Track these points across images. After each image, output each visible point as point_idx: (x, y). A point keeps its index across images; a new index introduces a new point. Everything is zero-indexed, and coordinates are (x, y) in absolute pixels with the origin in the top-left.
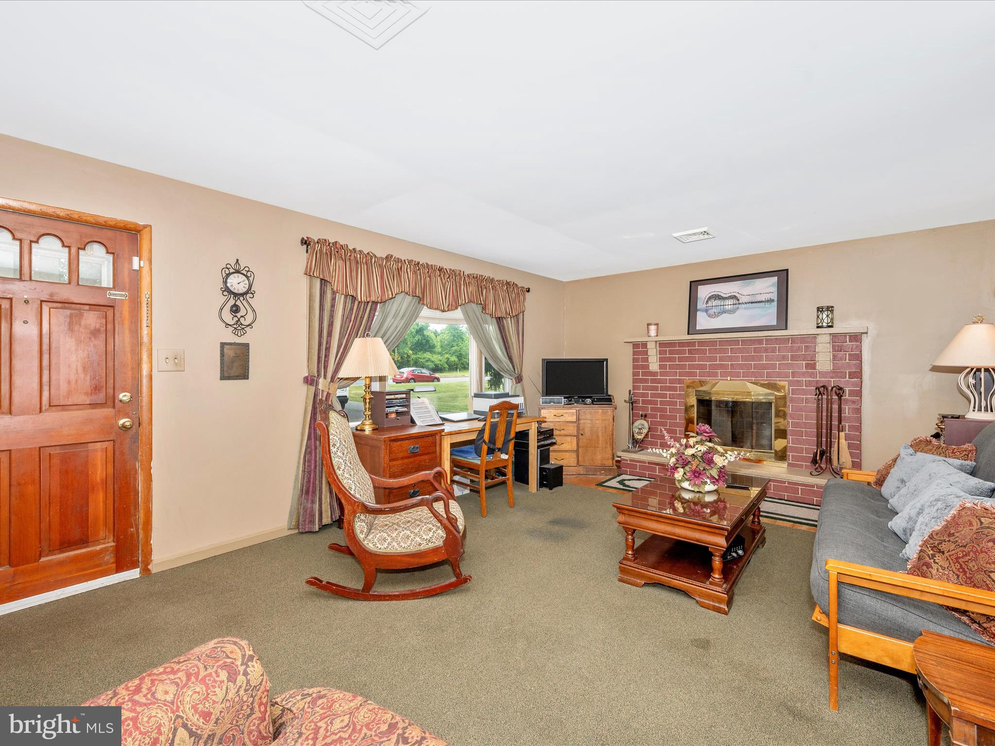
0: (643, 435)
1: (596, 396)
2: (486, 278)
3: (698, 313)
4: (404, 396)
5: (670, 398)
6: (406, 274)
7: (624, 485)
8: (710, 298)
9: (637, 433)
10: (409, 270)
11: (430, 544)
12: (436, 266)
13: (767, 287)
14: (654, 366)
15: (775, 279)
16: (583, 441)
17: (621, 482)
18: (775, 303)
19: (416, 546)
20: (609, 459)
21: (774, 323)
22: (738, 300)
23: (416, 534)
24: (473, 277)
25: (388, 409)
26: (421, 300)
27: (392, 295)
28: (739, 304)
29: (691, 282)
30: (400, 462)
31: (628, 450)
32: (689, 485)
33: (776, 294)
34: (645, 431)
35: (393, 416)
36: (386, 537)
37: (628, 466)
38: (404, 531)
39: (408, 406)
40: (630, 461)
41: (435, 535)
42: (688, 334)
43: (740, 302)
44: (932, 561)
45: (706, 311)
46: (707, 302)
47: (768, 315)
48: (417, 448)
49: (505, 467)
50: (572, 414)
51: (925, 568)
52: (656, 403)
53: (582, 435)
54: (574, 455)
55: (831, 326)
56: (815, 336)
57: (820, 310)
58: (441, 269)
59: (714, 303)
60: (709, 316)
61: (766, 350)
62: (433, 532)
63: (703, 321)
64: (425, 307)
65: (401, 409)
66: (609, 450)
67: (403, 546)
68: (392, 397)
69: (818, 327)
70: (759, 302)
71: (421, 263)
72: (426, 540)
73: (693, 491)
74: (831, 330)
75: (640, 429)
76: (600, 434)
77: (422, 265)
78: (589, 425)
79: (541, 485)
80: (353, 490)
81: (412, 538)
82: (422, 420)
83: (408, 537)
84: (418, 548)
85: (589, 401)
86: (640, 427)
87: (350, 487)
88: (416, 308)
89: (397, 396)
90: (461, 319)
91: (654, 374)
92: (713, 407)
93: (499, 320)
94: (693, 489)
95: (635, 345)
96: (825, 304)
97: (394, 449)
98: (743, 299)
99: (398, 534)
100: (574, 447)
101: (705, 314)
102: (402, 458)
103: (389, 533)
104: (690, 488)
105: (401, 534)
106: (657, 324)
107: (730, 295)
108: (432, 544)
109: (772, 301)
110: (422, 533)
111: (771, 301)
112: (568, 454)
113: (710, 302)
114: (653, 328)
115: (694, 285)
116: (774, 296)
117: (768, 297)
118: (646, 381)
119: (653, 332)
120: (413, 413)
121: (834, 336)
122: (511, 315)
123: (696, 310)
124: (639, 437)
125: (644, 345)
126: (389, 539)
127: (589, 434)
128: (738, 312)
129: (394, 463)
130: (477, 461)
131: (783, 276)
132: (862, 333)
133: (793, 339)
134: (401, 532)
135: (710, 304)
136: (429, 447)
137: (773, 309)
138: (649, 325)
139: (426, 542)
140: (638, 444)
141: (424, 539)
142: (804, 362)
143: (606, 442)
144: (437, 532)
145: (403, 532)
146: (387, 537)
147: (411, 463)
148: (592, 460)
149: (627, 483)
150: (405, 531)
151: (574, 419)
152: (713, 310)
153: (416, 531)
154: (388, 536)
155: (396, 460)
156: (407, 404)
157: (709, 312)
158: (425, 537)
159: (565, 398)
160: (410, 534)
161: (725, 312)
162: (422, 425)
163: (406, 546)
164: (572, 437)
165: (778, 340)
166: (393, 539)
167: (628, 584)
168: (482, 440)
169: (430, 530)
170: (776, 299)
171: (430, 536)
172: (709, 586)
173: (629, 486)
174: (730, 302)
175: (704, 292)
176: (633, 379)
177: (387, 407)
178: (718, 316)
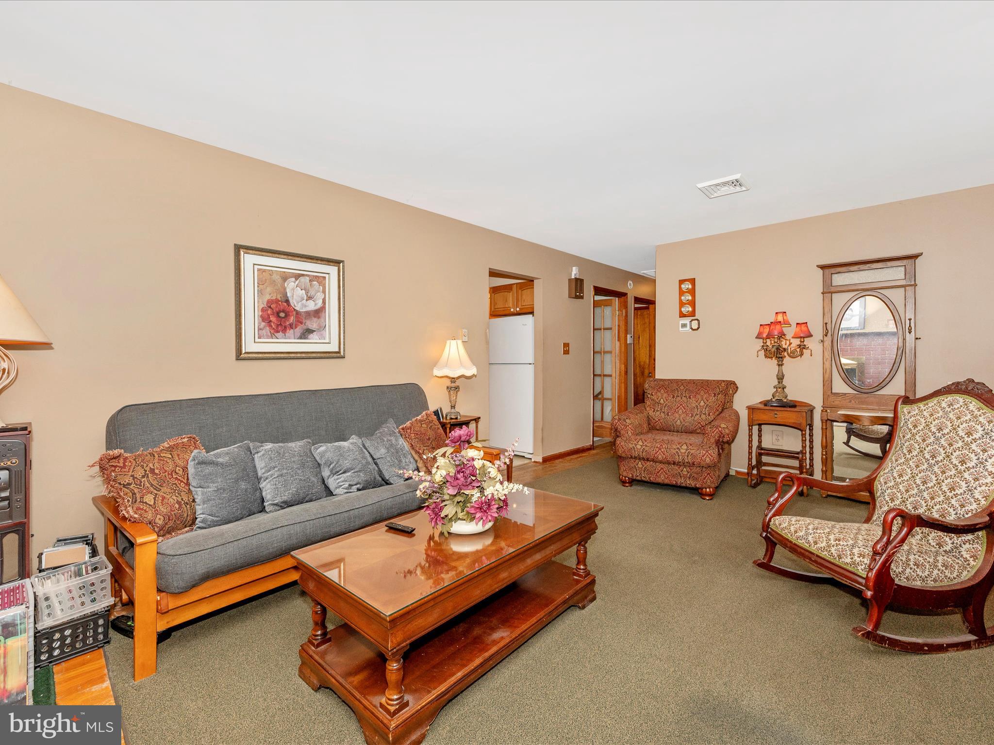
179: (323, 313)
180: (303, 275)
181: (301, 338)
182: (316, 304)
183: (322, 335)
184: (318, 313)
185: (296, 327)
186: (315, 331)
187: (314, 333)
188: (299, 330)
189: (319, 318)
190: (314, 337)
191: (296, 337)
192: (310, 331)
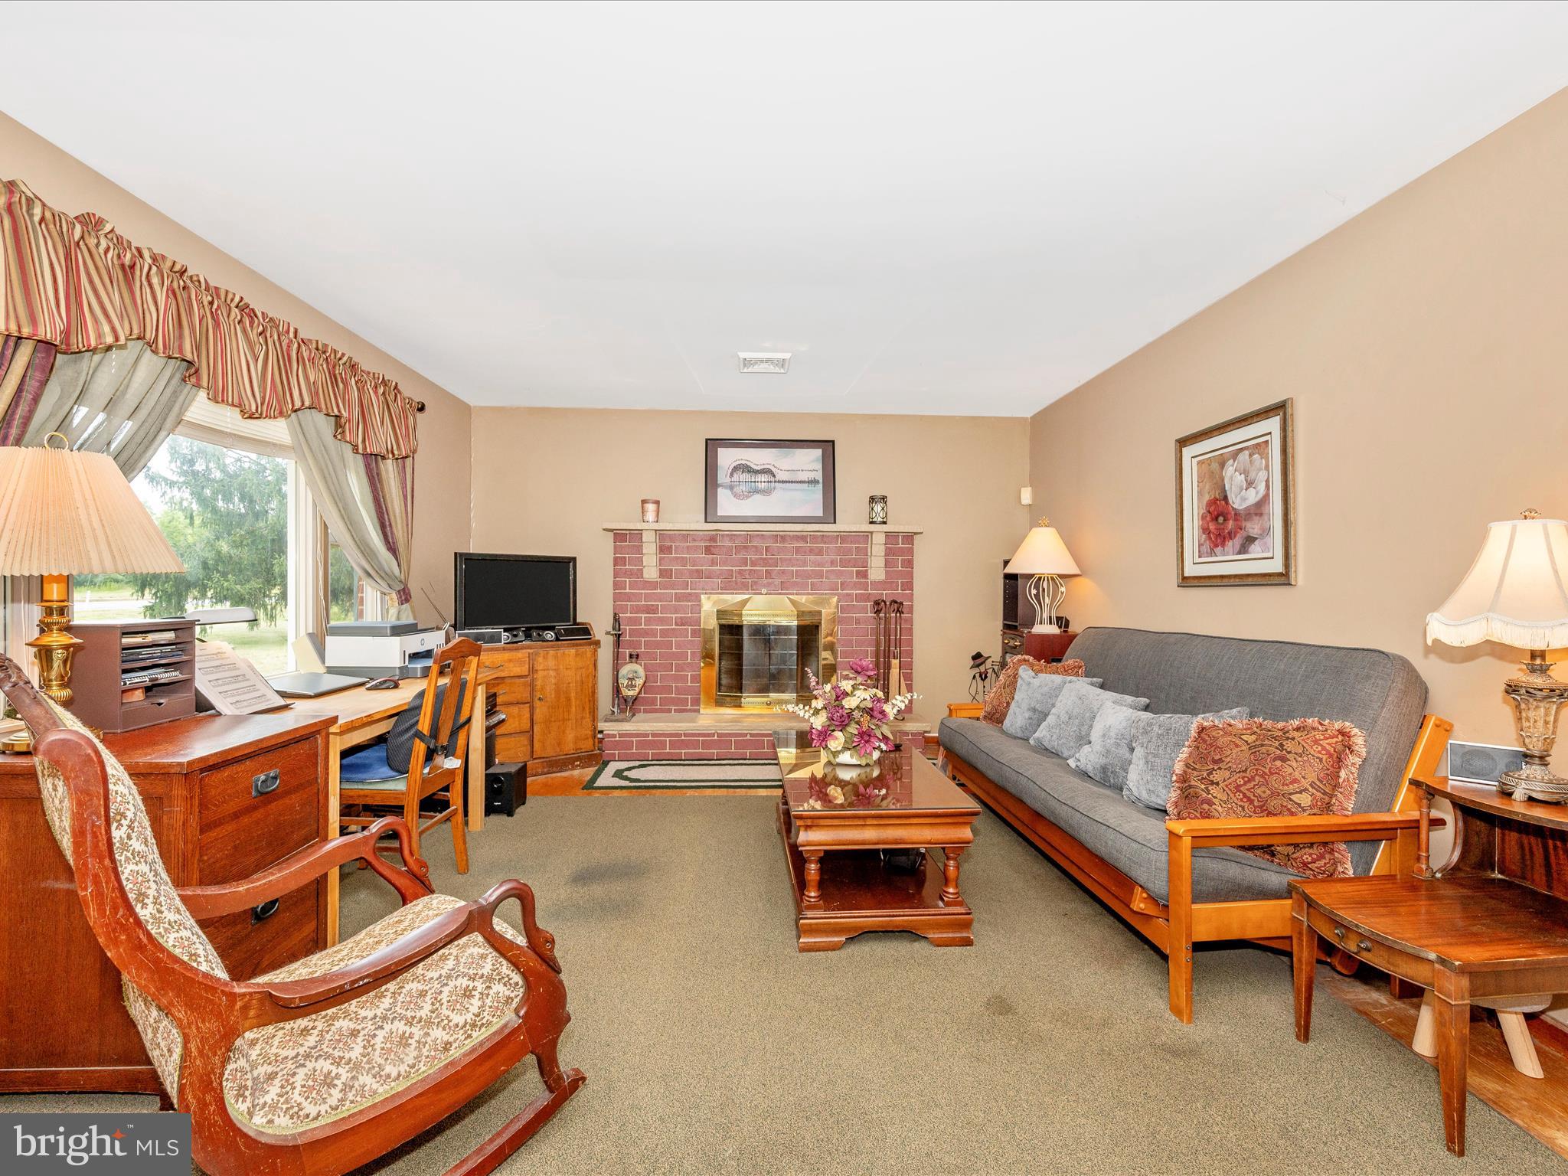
0: (637, 690)
1: (561, 626)
2: (345, 359)
3: (719, 490)
4: (170, 636)
5: (676, 624)
6: (148, 290)
7: (626, 778)
8: (736, 469)
9: (627, 687)
10: (155, 280)
11: (475, 1034)
12: (230, 296)
13: (809, 461)
14: (651, 573)
15: (818, 452)
16: (540, 711)
17: (619, 774)
18: (820, 486)
19: (434, 1058)
20: (587, 738)
21: (820, 513)
22: (774, 476)
23: (429, 1023)
24: (317, 349)
25: (125, 676)
26: (190, 371)
27: (117, 339)
28: (775, 482)
29: (707, 440)
30: (230, 827)
31: (613, 718)
32: (852, 756)
33: (820, 473)
34: (640, 682)
35: (139, 695)
36: (330, 1072)
37: (617, 745)
38: (381, 1027)
39: (187, 665)
40: (621, 735)
41: (488, 1002)
42: (706, 522)
43: (777, 479)
44: (1210, 796)
45: (731, 488)
46: (732, 475)
47: (811, 503)
48: (275, 778)
49: (446, 789)
50: (520, 661)
51: (1206, 806)
52: (653, 633)
53: (540, 699)
54: (524, 740)
55: (885, 523)
56: (867, 536)
57: (872, 499)
58: (244, 308)
59: (741, 476)
60: (735, 496)
61: (811, 551)
62: (478, 996)
63: (727, 504)
64: (202, 394)
65: (163, 676)
66: (588, 721)
67: (394, 1074)
68: (138, 640)
69: (871, 523)
70: (800, 482)
71: (190, 272)
72: (465, 1026)
73: (860, 766)
74: (884, 528)
75: (629, 679)
76: (573, 695)
77: (191, 277)
78: (553, 681)
79: (489, 810)
80: (202, 959)
81: (416, 1038)
82: (234, 700)
83: (404, 1040)
84: (444, 1059)
85: (550, 635)
86: (631, 676)
87: (191, 955)
88: (175, 394)
89: (151, 638)
90: (287, 446)
91: (654, 585)
92: (746, 636)
93: (372, 461)
94: (859, 763)
95: (619, 536)
96: (878, 493)
97: (213, 792)
98: (780, 476)
99: (369, 1043)
100: (526, 726)
101: (728, 492)
102: (236, 816)
103: (336, 1053)
104: (854, 761)
105: (379, 1040)
106: (657, 503)
107: (763, 467)
108: (483, 1029)
109: (817, 482)
110: (445, 1012)
111: (814, 482)
112: (513, 739)
113: (735, 475)
114: (651, 507)
115: (712, 445)
116: (819, 476)
117: (811, 476)
118: (638, 597)
119: (650, 516)
120: (203, 684)
121: (890, 537)
122: (396, 452)
123: (716, 486)
124: (631, 693)
125: (637, 535)
126: (344, 1073)
127: (553, 696)
128: (774, 494)
129: (213, 834)
130: (399, 785)
131: (828, 447)
132: (915, 534)
133: (843, 537)
134: (375, 1036)
135: (736, 477)
136: (301, 768)
137: (817, 493)
138: (644, 502)
139: (465, 1032)
140: (626, 705)
141: (457, 1025)
142: (855, 569)
143: (584, 708)
144: (491, 992)
145: (380, 1033)
146: (333, 1068)
147: (257, 823)
148: (559, 744)
149: (632, 774)
150: (387, 1027)
151: (524, 670)
152: (741, 487)
153: (424, 1012)
154: (337, 1062)
155: (221, 824)
156: (184, 658)
157: (735, 490)
158: (458, 1019)
159: (506, 630)
160: (407, 1028)
161: (756, 491)
162: (237, 713)
163: (403, 1068)
164: (522, 706)
165: (824, 538)
166: (356, 1067)
167: (817, 951)
168: (412, 732)
169: (468, 993)
170: (821, 481)
171: (474, 1009)
172: (947, 909)
173: (638, 780)
174: (763, 478)
175: (727, 458)
176: (614, 593)
177: (125, 671)
178: (748, 497)
179: (1267, 506)
180: (1241, 450)
181: (1240, 553)
182: (1257, 493)
183: (1266, 543)
184: (1259, 509)
185: (1235, 537)
186: (1256, 538)
187: (1257, 542)
188: (1237, 541)
189: (1261, 515)
190: (1255, 550)
191: (1236, 552)
192: (1251, 540)
